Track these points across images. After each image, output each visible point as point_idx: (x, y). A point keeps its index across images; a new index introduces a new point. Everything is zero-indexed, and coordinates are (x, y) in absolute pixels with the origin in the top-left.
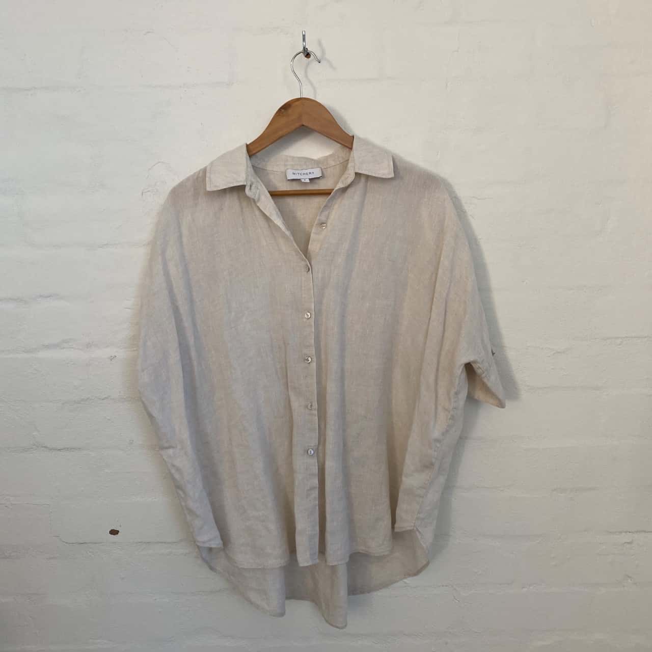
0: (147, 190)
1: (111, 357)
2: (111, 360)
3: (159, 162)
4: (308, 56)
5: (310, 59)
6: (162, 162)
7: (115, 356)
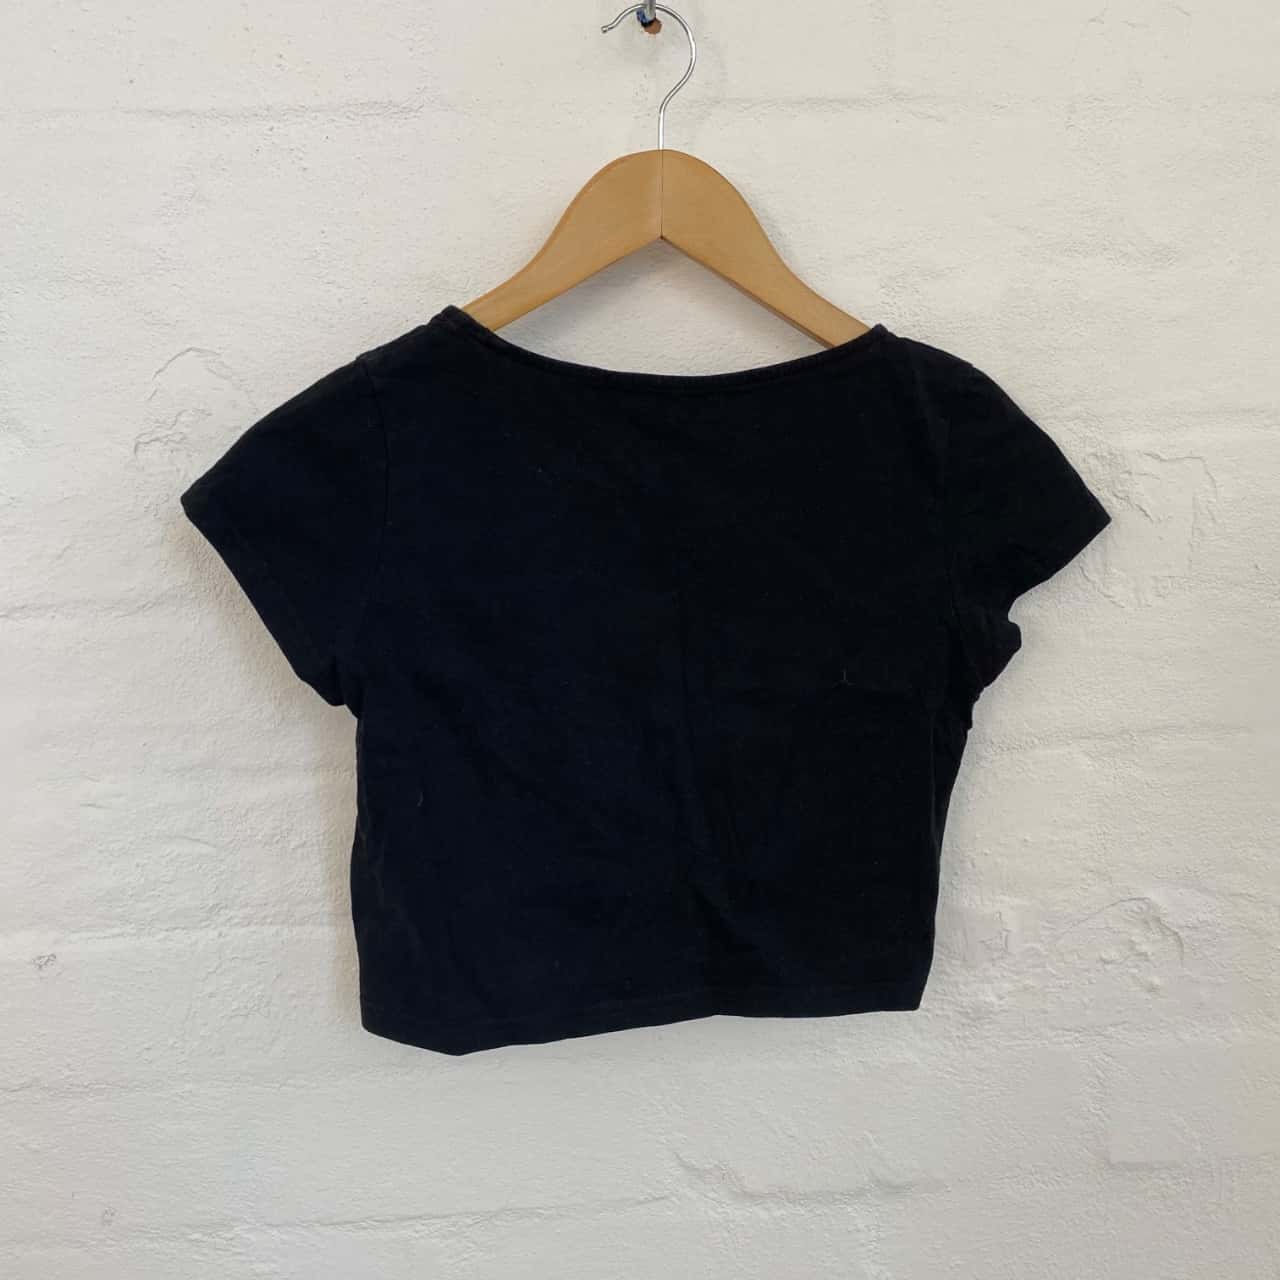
0: (153, 437)
1: (40, 958)
2: (40, 967)
3: (189, 350)
4: (653, 27)
5: (659, 35)
6: (198, 350)
7: (52, 955)
